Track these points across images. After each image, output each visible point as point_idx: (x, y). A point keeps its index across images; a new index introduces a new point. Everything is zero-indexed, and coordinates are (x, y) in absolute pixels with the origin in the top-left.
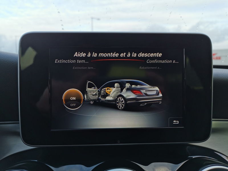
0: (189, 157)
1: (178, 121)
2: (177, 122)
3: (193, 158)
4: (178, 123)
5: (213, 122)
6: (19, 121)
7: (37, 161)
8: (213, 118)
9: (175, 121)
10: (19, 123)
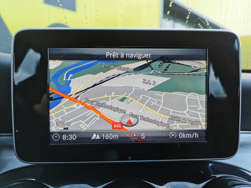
0: (212, 176)
5: (241, 135)
6: (12, 133)
7: (34, 180)
8: (241, 131)
10: (12, 136)
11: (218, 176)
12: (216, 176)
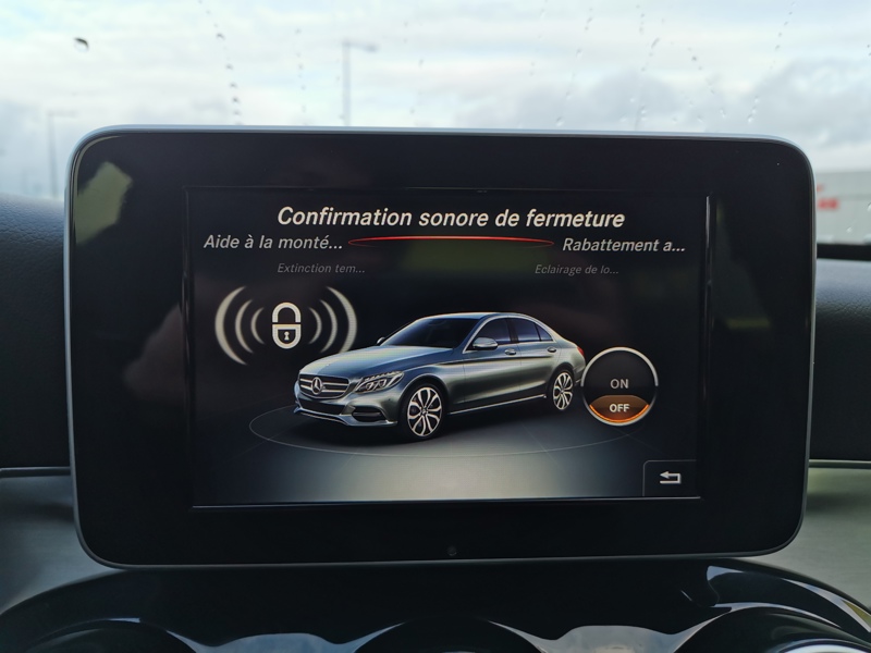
0: (717, 606)
1: (679, 475)
2: (676, 479)
3: (733, 610)
4: (678, 482)
5: (812, 473)
6: (68, 464)
7: (137, 620)
8: (811, 458)
9: (666, 475)
10: (68, 473)
11: (736, 607)
12: (730, 609)
